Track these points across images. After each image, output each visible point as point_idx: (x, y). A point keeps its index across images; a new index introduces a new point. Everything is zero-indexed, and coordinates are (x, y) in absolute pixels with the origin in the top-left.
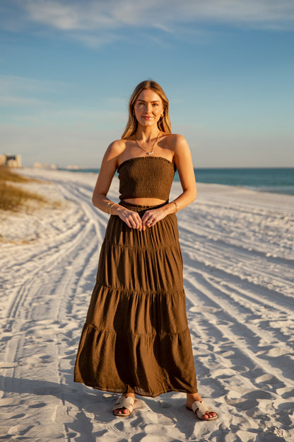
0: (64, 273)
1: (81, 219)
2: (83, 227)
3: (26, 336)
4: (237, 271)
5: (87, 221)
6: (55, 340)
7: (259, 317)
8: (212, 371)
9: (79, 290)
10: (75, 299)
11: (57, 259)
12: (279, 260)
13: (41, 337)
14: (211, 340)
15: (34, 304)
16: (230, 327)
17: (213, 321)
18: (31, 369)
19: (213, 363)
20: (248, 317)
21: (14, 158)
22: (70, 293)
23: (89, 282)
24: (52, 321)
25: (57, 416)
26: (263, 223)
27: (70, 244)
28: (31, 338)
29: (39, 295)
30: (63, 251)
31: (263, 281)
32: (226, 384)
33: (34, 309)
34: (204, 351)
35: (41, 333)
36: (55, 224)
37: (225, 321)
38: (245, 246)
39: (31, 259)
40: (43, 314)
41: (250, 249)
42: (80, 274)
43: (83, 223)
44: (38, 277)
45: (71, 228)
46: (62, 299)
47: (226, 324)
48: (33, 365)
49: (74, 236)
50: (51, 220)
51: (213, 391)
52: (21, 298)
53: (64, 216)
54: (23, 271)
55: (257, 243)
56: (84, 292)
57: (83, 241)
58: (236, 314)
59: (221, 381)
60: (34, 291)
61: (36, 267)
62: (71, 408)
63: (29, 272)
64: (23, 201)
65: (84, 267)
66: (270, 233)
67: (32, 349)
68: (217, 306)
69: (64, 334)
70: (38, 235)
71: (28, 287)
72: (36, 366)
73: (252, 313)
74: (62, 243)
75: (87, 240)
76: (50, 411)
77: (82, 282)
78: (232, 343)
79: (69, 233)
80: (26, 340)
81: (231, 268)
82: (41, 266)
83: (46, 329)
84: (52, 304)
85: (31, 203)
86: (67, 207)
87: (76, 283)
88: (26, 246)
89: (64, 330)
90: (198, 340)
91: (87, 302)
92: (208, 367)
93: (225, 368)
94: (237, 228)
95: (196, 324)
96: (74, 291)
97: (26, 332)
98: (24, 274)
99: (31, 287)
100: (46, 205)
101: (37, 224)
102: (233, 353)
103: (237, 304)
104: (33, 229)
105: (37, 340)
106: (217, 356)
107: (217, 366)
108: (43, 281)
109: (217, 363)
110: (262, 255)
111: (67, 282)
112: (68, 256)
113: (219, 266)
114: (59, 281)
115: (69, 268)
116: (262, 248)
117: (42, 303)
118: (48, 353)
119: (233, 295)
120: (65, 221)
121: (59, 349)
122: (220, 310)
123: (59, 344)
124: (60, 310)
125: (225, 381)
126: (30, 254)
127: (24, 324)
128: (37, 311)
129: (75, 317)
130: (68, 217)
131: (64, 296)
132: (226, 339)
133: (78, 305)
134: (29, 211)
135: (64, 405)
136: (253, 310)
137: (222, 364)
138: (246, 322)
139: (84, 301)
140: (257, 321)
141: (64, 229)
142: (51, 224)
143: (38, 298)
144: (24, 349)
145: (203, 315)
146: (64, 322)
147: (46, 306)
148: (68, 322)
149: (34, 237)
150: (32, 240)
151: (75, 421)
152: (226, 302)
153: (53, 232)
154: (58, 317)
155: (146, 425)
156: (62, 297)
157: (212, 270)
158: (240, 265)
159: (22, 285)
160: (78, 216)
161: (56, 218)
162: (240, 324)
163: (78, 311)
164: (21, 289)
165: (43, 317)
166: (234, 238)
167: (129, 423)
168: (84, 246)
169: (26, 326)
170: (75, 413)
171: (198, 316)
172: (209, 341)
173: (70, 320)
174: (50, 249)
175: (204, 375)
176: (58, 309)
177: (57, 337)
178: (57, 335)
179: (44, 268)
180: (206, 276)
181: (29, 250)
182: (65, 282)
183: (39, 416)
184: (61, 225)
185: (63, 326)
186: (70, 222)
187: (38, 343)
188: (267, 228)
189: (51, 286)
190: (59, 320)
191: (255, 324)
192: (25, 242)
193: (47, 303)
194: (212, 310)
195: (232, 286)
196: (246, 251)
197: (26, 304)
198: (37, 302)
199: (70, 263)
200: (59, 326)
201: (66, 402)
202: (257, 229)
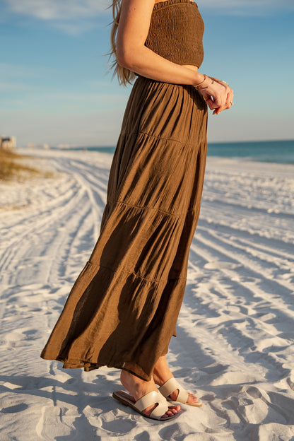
0: (56, 234)
1: (73, 187)
2: (75, 194)
3: (7, 305)
4: (243, 226)
5: (80, 188)
6: (45, 308)
7: (288, 271)
8: (257, 342)
9: (73, 250)
10: (69, 260)
11: (49, 222)
12: (282, 215)
13: (26, 306)
14: (241, 300)
15: (20, 267)
16: (258, 284)
17: (236, 278)
18: (9, 349)
19: (255, 331)
20: (273, 272)
21: (8, 140)
22: (63, 253)
23: (84, 242)
24: (41, 285)
25: (44, 425)
26: (255, 184)
27: (63, 209)
28: (14, 307)
29: (27, 258)
30: (55, 215)
31: (275, 235)
32: (282, 361)
33: (19, 273)
34: (236, 314)
35: (27, 300)
36: (47, 191)
37: (249, 278)
38: (244, 204)
39: (21, 223)
40: (31, 278)
41: (250, 206)
42: (74, 235)
43: (75, 189)
44: (28, 239)
45: (63, 194)
46: (54, 261)
47: (252, 281)
48: (13, 344)
49: (66, 202)
50: (42, 187)
51: (267, 370)
52: (5, 261)
53: (56, 184)
54: (10, 234)
55: (255, 201)
56: (79, 252)
57: (77, 206)
58: (260, 270)
59: (273, 355)
60: (21, 254)
61: (25, 230)
62: (66, 410)
63: (17, 234)
64: (14, 171)
65: (78, 228)
66: (265, 192)
67: (13, 322)
68: (235, 262)
69: (55, 301)
70: (29, 202)
71: (15, 249)
72: (17, 344)
73: (278, 267)
74: (54, 208)
75: (80, 205)
76: (35, 416)
77: (77, 242)
78: (268, 303)
79: (62, 198)
80: (6, 310)
81: (236, 223)
82: (31, 229)
83: (33, 295)
84: (41, 266)
85: (23, 173)
86: (59, 177)
87: (70, 244)
88: (17, 212)
89: (56, 296)
90: (225, 301)
91: (82, 262)
92: (248, 336)
93: (271, 337)
94: (231, 189)
95: (217, 282)
96: (68, 251)
97: (7, 299)
98: (12, 237)
99: (19, 249)
100: (38, 175)
101: (29, 191)
102: (275, 316)
103: (256, 259)
104: (24, 196)
105: (21, 310)
106: (256, 321)
107: (260, 335)
108: (33, 243)
109: (259, 330)
110: (264, 211)
111: (60, 243)
112: (61, 220)
113: (222, 223)
114: (51, 242)
115: (62, 230)
116: (261, 205)
117: (30, 266)
118: (34, 326)
119: (249, 250)
120: (57, 188)
121: (49, 320)
122: (239, 265)
123: (49, 313)
124: (51, 273)
125: (278, 356)
126: (20, 218)
127: (6, 291)
128: (23, 275)
129: (69, 280)
130: (60, 185)
131: (57, 257)
132: (259, 299)
133: (73, 266)
134: (20, 180)
135: (55, 405)
136: (278, 264)
137: (266, 331)
138: (275, 277)
139: (79, 261)
140: (286, 276)
141: (56, 195)
142: (43, 191)
143: (26, 260)
144: (3, 322)
145: (222, 272)
146: (55, 286)
147: (34, 269)
148: (61, 286)
149: (25, 203)
150: (24, 206)
151: (73, 432)
152: (243, 256)
153: (46, 198)
154: (48, 281)
155: (184, 436)
156: (54, 258)
157: (216, 227)
158: (244, 220)
159: (8, 248)
160: (70, 184)
161: (48, 186)
162: (269, 280)
163: (73, 273)
164: (6, 252)
165: (29, 282)
166: (229, 198)
167: (158, 432)
168: (77, 209)
169: (8, 293)
170: (73, 418)
171: (217, 273)
172: (239, 302)
173: (63, 283)
174: (41, 213)
175: (246, 348)
176: (48, 271)
177: (47, 306)
178: (47, 302)
179: (34, 231)
180: (212, 232)
181: (20, 215)
182: (57, 243)
183: (16, 426)
184: (53, 192)
185: (54, 291)
186: (63, 189)
187: (22, 314)
188: (259, 188)
189: (41, 248)
190: (49, 284)
191: (286, 280)
192: (15, 208)
193: (36, 266)
194: (230, 266)
195: (243, 240)
196: (245, 208)
197: (11, 268)
198: (24, 264)
199: (63, 225)
200: (49, 291)
201: (58, 402)
202: (250, 189)
